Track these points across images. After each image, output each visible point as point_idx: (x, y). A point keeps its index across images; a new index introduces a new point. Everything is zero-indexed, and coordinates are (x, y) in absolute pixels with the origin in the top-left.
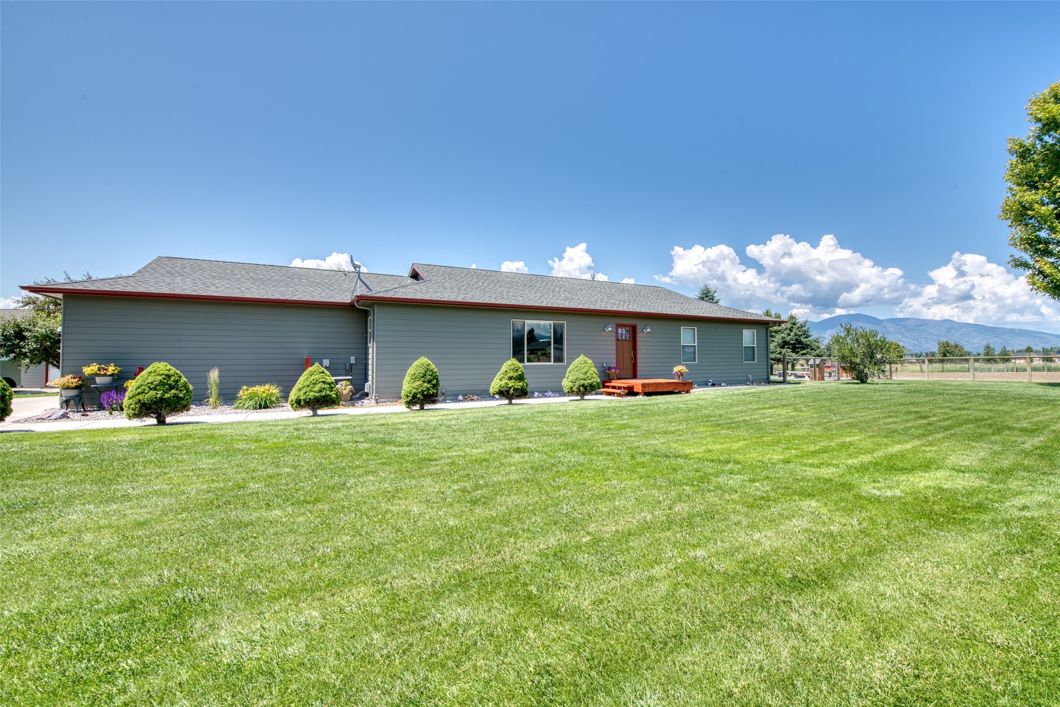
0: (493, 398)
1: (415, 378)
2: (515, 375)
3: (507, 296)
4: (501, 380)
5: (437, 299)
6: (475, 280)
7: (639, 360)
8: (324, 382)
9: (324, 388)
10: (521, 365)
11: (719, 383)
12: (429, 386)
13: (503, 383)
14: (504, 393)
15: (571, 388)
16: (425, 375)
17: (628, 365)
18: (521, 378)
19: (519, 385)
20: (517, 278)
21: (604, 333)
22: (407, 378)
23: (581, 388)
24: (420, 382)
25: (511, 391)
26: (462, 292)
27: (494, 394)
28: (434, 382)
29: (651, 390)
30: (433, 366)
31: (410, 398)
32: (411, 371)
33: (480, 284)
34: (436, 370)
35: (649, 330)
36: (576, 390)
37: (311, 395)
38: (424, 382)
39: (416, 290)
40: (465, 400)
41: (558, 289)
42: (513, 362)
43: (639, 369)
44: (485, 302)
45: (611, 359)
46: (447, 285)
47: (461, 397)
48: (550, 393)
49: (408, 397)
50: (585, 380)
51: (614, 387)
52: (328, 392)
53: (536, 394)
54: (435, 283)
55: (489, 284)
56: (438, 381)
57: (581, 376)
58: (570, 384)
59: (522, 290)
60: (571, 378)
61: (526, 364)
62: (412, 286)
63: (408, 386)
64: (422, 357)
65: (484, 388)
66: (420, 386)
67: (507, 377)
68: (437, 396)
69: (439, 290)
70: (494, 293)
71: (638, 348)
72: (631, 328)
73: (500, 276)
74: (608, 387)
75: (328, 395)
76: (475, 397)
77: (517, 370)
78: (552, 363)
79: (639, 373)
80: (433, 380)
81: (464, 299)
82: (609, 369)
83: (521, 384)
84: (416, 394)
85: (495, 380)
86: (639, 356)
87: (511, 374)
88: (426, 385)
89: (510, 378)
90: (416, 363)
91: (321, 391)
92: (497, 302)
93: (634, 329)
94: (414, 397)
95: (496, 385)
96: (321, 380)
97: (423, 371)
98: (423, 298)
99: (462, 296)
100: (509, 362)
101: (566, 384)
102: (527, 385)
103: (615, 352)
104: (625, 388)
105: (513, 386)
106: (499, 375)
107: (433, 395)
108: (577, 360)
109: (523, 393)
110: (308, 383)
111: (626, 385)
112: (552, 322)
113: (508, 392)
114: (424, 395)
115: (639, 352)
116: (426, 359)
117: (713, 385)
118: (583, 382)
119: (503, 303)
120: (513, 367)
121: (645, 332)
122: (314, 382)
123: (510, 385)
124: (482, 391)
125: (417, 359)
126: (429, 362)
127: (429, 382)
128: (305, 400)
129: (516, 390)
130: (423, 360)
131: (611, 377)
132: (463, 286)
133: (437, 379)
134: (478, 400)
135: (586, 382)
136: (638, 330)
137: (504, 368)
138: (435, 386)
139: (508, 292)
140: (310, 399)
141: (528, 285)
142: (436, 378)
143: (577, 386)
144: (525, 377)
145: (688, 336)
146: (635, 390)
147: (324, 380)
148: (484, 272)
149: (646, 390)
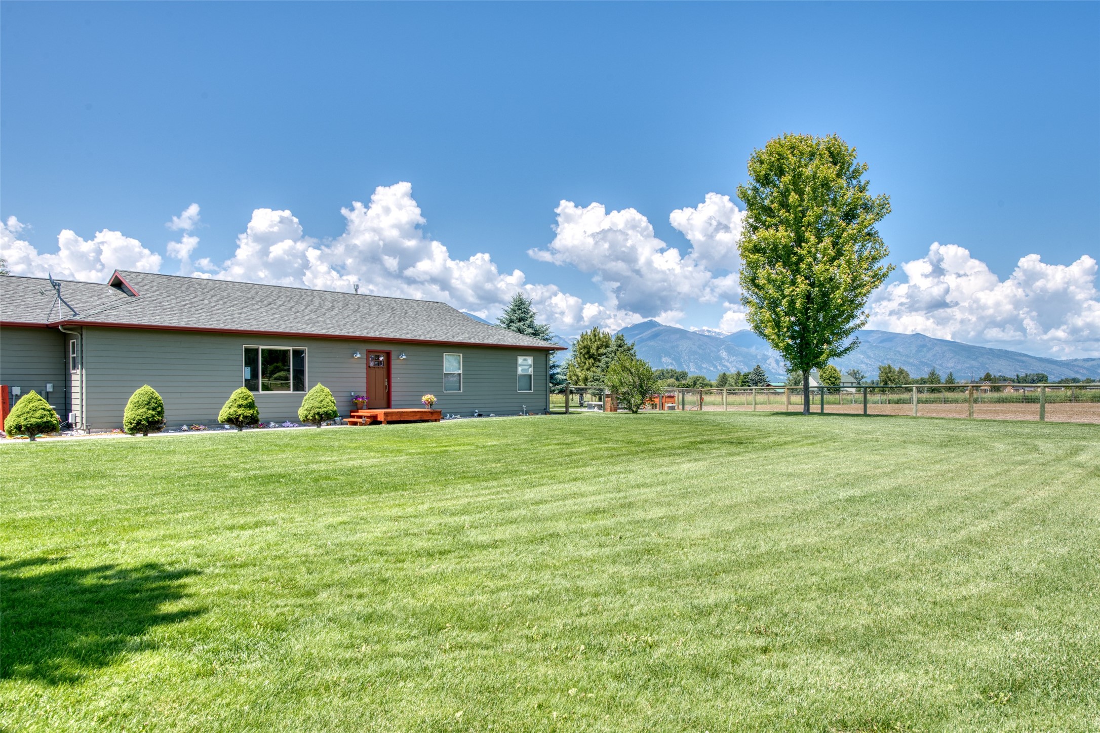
0: (221, 426)
1: (138, 405)
2: (245, 403)
3: (239, 319)
4: (230, 408)
5: (157, 324)
6: (200, 296)
7: (393, 389)
8: (44, 409)
9: (45, 415)
10: (251, 393)
11: (487, 413)
12: (154, 413)
13: (232, 411)
14: (234, 422)
15: (306, 416)
16: (149, 402)
17: (382, 393)
18: (251, 406)
19: (249, 412)
20: (253, 292)
21: (352, 360)
22: (129, 405)
23: (317, 416)
24: (144, 410)
25: (241, 418)
26: (185, 315)
27: (222, 422)
28: (159, 409)
29: (394, 418)
30: (157, 394)
31: (133, 425)
32: (133, 398)
33: (206, 302)
34: (160, 398)
35: (404, 357)
36: (311, 418)
37: (33, 421)
38: (148, 409)
39: (130, 312)
40: (190, 430)
41: (303, 308)
42: (243, 390)
43: (393, 398)
44: (212, 327)
45: (360, 388)
46: (165, 304)
47: (185, 427)
48: (288, 424)
49: (131, 423)
50: (320, 408)
51: (360, 417)
52: (49, 419)
53: (272, 424)
54: (150, 302)
55: (217, 303)
56: (162, 409)
57: (317, 404)
58: (306, 412)
59: (258, 310)
60: (306, 407)
61: (261, 392)
62: (124, 307)
63: (130, 413)
64: (145, 386)
65: (212, 417)
66: (143, 413)
67: (236, 405)
68: (161, 423)
69: (158, 312)
70: (224, 315)
71: (393, 376)
72: (385, 354)
73: (232, 289)
74: (353, 417)
75: (50, 421)
76: (202, 427)
77: (246, 398)
78: (291, 392)
79: (393, 403)
80: (159, 408)
81: (187, 323)
82: (357, 397)
83: (251, 411)
84: (141, 420)
85: (224, 408)
86: (393, 385)
87: (240, 402)
88: (150, 412)
89: (240, 406)
90: (139, 391)
91: (42, 417)
92: (227, 327)
93: (388, 355)
94: (139, 423)
95: (224, 413)
96: (41, 407)
97: (147, 399)
98: (140, 323)
99: (186, 320)
100: (239, 391)
101: (302, 412)
102: (258, 413)
103: (365, 380)
104: (368, 417)
105: (243, 414)
106: (228, 403)
107: (158, 422)
108: (314, 388)
109: (253, 422)
110: (28, 410)
111: (369, 415)
112: (291, 348)
113: (237, 419)
114: (148, 422)
115: (393, 380)
116: (149, 387)
117: (480, 415)
118: (318, 410)
119: (234, 328)
120: (242, 395)
121: (400, 360)
122: (34, 408)
123: (240, 412)
124: (210, 421)
125: (140, 387)
126: (153, 390)
127: (154, 409)
128: (26, 426)
129: (245, 417)
130: (147, 388)
131: (359, 406)
132: (185, 305)
133: (162, 407)
134: (205, 429)
135: (321, 411)
136: (393, 357)
137: (233, 396)
138: (160, 413)
139: (240, 314)
140: (31, 425)
141: (266, 303)
142: (160, 405)
143: (312, 414)
144: (256, 404)
145: (452, 364)
146: (379, 419)
147: (43, 407)
148: (211, 283)
149: (389, 419)
